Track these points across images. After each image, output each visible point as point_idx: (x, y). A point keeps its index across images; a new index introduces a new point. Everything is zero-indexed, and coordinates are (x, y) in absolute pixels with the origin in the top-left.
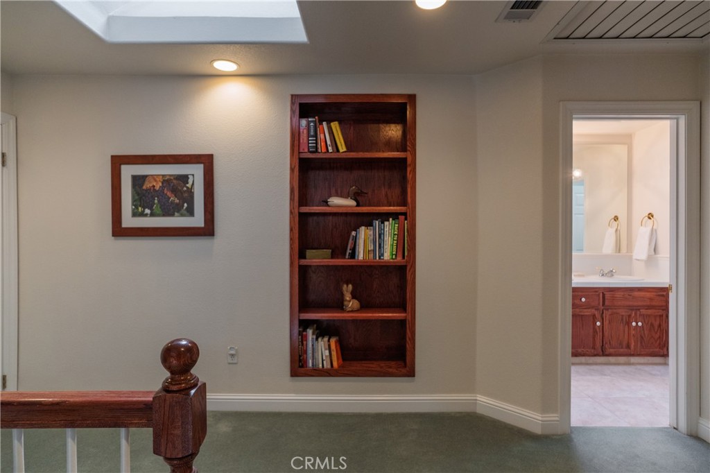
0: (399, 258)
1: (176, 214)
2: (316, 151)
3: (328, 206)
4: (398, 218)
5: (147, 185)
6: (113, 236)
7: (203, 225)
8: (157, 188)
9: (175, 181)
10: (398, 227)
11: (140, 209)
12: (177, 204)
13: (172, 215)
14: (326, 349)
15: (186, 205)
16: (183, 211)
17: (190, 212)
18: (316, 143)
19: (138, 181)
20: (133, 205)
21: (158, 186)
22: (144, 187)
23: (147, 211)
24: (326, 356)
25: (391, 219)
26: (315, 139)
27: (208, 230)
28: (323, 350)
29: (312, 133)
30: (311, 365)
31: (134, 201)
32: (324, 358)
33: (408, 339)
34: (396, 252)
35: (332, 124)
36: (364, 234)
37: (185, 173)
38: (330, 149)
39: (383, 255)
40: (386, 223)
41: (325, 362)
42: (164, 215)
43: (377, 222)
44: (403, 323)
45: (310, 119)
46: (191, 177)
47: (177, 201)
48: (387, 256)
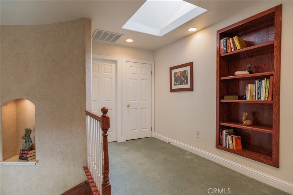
0: (270, 100)
1: (184, 84)
2: (227, 52)
3: (235, 75)
4: (269, 78)
5: (177, 75)
6: (170, 92)
7: (190, 87)
8: (179, 76)
9: (183, 73)
10: (269, 83)
11: (176, 83)
12: (184, 81)
13: (183, 84)
14: (231, 140)
15: (186, 81)
16: (185, 83)
17: (187, 83)
18: (227, 49)
19: (175, 74)
20: (174, 82)
21: (179, 75)
22: (176, 76)
23: (177, 84)
24: (231, 143)
25: (265, 79)
26: (226, 47)
27: (191, 89)
28: (229, 140)
29: (225, 45)
30: (224, 145)
31: (174, 81)
32: (230, 144)
33: (273, 145)
34: (268, 96)
35: (234, 38)
36: (250, 87)
37: (185, 70)
38: (233, 50)
39: (260, 98)
40: (263, 81)
41: (230, 146)
42: (181, 85)
43: (257, 81)
44: (270, 135)
45: (224, 39)
46: (187, 71)
47: (184, 79)
48: (263, 99)
